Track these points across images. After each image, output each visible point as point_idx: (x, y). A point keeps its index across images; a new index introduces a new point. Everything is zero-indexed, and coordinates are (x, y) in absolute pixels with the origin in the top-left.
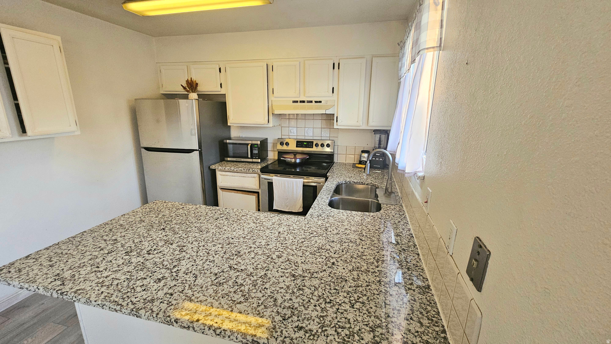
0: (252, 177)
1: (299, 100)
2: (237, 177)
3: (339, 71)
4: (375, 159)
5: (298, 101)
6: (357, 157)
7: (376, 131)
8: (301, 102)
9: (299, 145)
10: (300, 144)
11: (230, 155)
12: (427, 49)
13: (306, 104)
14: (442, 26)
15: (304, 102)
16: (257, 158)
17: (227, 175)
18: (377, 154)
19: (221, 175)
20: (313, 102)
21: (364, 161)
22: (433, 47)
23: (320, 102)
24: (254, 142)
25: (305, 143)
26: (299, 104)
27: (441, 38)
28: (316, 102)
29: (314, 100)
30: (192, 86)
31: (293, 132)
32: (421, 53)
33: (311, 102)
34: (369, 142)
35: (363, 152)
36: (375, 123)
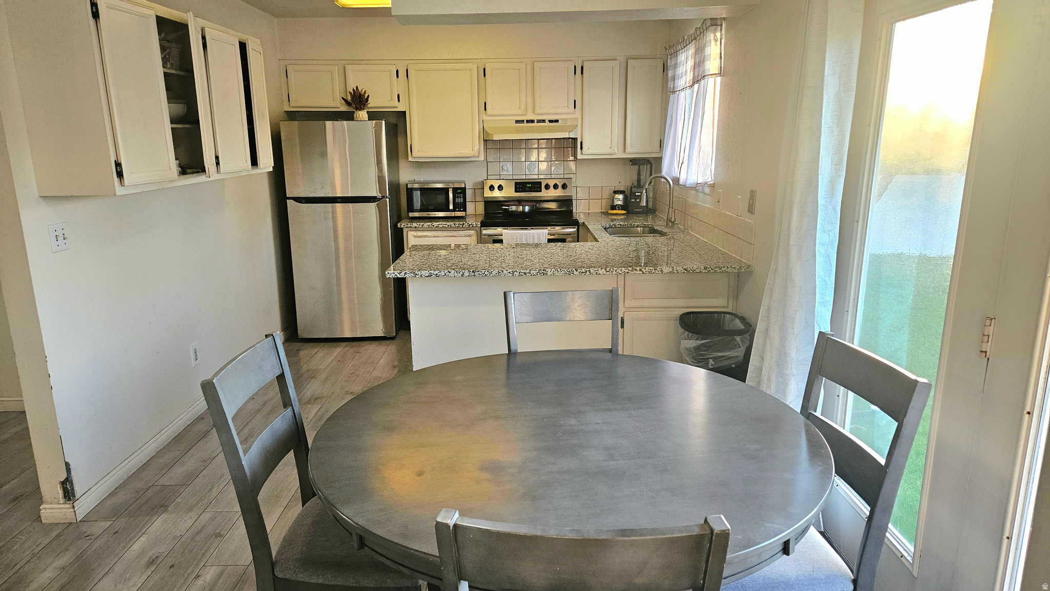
0: (465, 236)
1: (525, 118)
2: (442, 238)
3: (583, 77)
4: (636, 200)
5: (523, 121)
6: (605, 203)
7: (634, 161)
8: (528, 121)
9: (519, 188)
10: (520, 186)
11: (415, 208)
12: (711, 75)
13: (535, 124)
14: (721, 57)
15: (532, 121)
16: (462, 209)
17: (425, 236)
18: (637, 194)
19: (415, 237)
20: (547, 121)
21: (619, 205)
22: (716, 74)
23: (557, 121)
24: (457, 186)
25: (528, 185)
26: (525, 124)
27: (721, 67)
28: (550, 121)
29: (547, 118)
30: (358, 100)
31: (506, 169)
32: (706, 77)
33: (544, 121)
34: (623, 179)
35: (616, 192)
36: (634, 150)
